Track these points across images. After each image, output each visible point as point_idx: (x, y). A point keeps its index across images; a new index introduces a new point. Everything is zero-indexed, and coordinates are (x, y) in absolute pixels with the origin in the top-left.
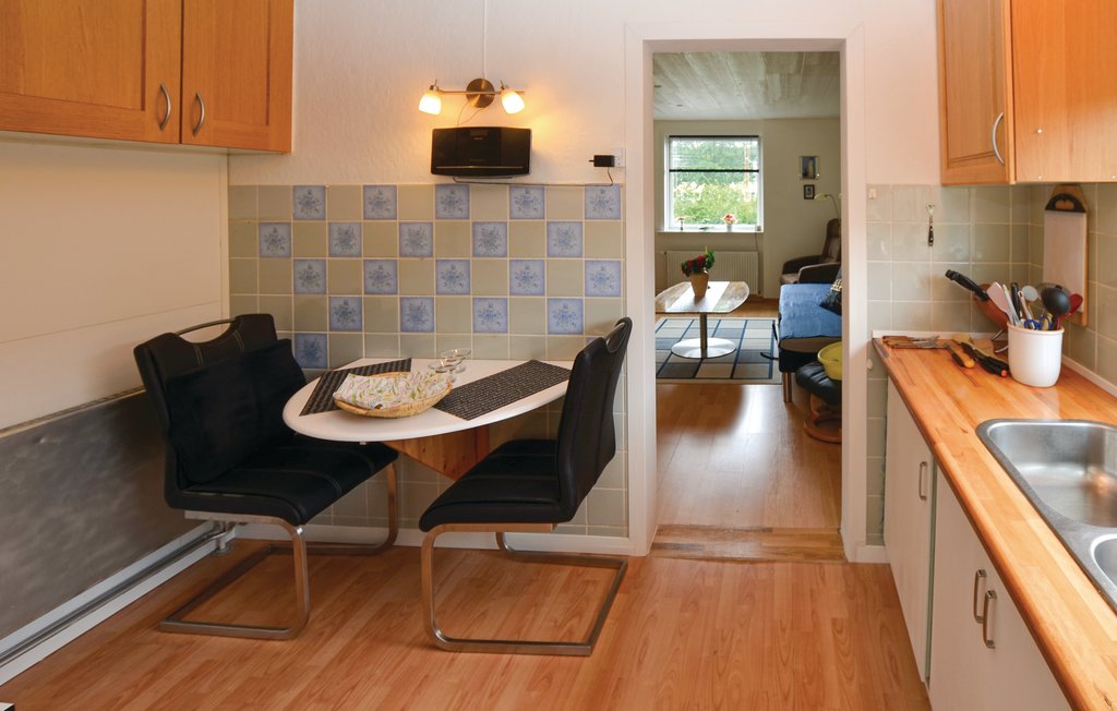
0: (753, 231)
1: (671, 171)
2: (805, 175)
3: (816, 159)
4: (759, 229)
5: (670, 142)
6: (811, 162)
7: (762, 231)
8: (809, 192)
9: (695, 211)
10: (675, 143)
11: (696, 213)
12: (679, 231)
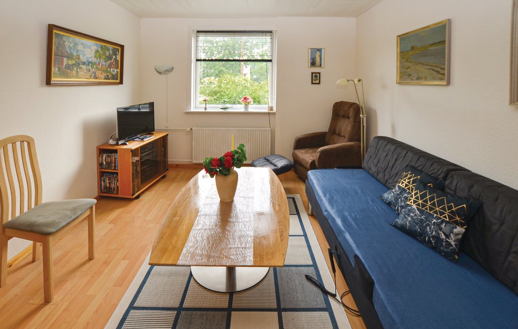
0: (266, 111)
1: (197, 60)
2: (313, 64)
3: (323, 50)
4: (271, 109)
5: (197, 37)
6: (318, 53)
7: (275, 110)
8: (316, 78)
9: (215, 93)
10: (202, 38)
11: (216, 95)
12: (203, 110)
